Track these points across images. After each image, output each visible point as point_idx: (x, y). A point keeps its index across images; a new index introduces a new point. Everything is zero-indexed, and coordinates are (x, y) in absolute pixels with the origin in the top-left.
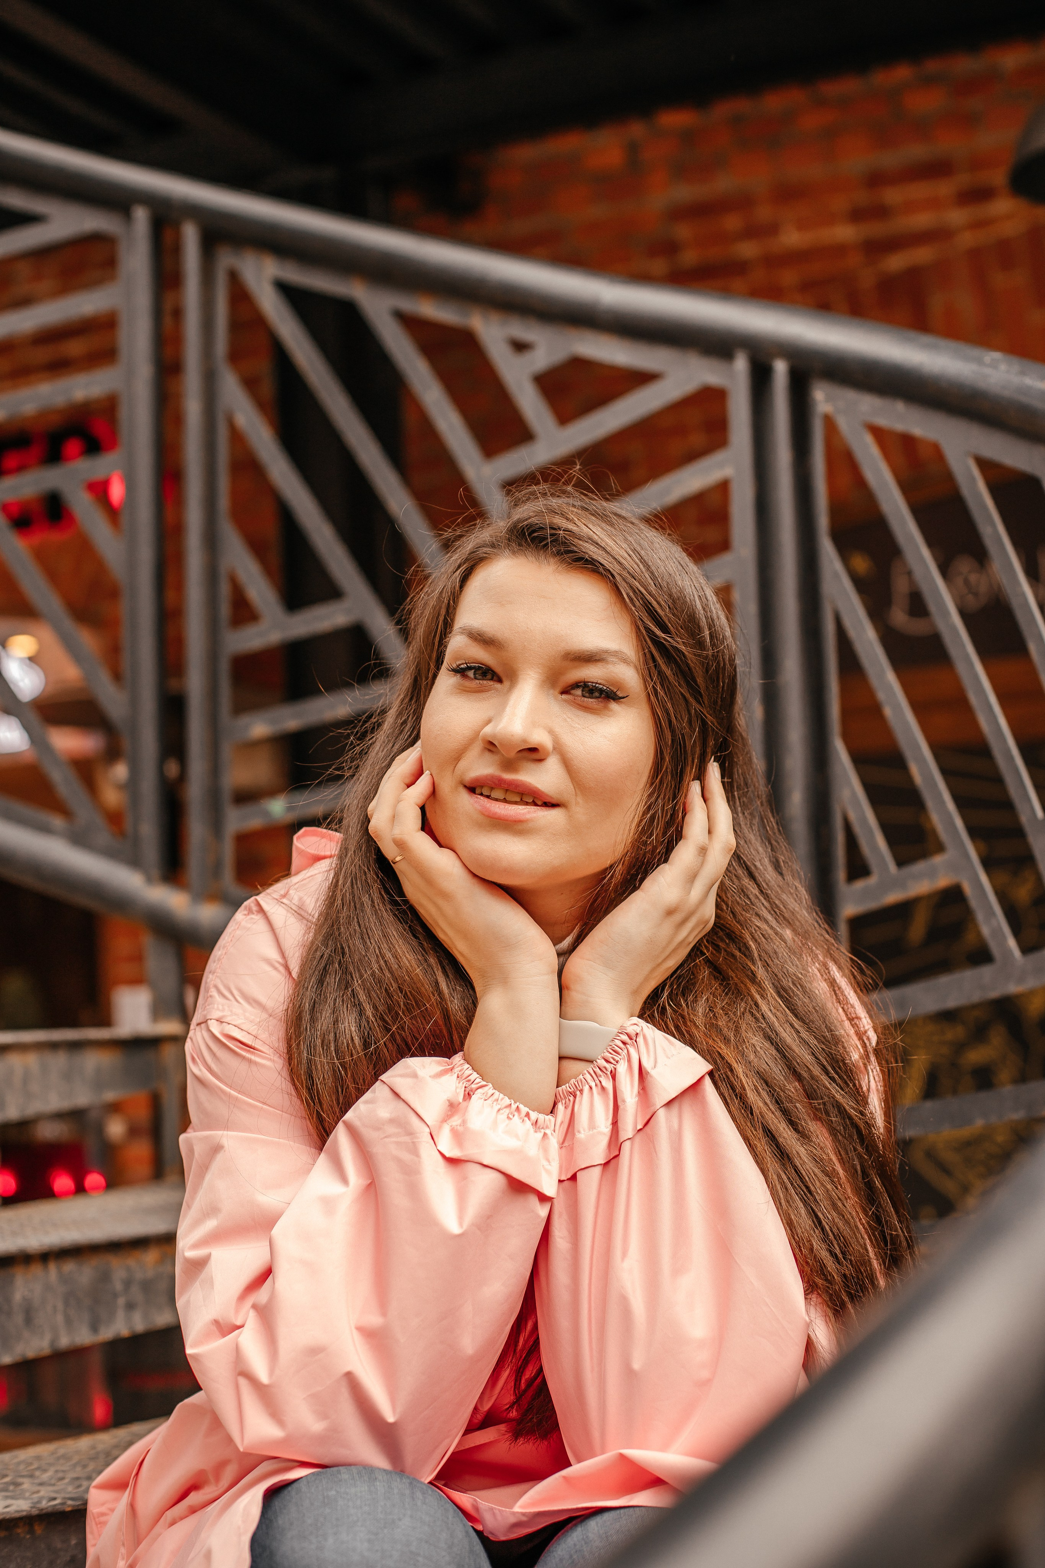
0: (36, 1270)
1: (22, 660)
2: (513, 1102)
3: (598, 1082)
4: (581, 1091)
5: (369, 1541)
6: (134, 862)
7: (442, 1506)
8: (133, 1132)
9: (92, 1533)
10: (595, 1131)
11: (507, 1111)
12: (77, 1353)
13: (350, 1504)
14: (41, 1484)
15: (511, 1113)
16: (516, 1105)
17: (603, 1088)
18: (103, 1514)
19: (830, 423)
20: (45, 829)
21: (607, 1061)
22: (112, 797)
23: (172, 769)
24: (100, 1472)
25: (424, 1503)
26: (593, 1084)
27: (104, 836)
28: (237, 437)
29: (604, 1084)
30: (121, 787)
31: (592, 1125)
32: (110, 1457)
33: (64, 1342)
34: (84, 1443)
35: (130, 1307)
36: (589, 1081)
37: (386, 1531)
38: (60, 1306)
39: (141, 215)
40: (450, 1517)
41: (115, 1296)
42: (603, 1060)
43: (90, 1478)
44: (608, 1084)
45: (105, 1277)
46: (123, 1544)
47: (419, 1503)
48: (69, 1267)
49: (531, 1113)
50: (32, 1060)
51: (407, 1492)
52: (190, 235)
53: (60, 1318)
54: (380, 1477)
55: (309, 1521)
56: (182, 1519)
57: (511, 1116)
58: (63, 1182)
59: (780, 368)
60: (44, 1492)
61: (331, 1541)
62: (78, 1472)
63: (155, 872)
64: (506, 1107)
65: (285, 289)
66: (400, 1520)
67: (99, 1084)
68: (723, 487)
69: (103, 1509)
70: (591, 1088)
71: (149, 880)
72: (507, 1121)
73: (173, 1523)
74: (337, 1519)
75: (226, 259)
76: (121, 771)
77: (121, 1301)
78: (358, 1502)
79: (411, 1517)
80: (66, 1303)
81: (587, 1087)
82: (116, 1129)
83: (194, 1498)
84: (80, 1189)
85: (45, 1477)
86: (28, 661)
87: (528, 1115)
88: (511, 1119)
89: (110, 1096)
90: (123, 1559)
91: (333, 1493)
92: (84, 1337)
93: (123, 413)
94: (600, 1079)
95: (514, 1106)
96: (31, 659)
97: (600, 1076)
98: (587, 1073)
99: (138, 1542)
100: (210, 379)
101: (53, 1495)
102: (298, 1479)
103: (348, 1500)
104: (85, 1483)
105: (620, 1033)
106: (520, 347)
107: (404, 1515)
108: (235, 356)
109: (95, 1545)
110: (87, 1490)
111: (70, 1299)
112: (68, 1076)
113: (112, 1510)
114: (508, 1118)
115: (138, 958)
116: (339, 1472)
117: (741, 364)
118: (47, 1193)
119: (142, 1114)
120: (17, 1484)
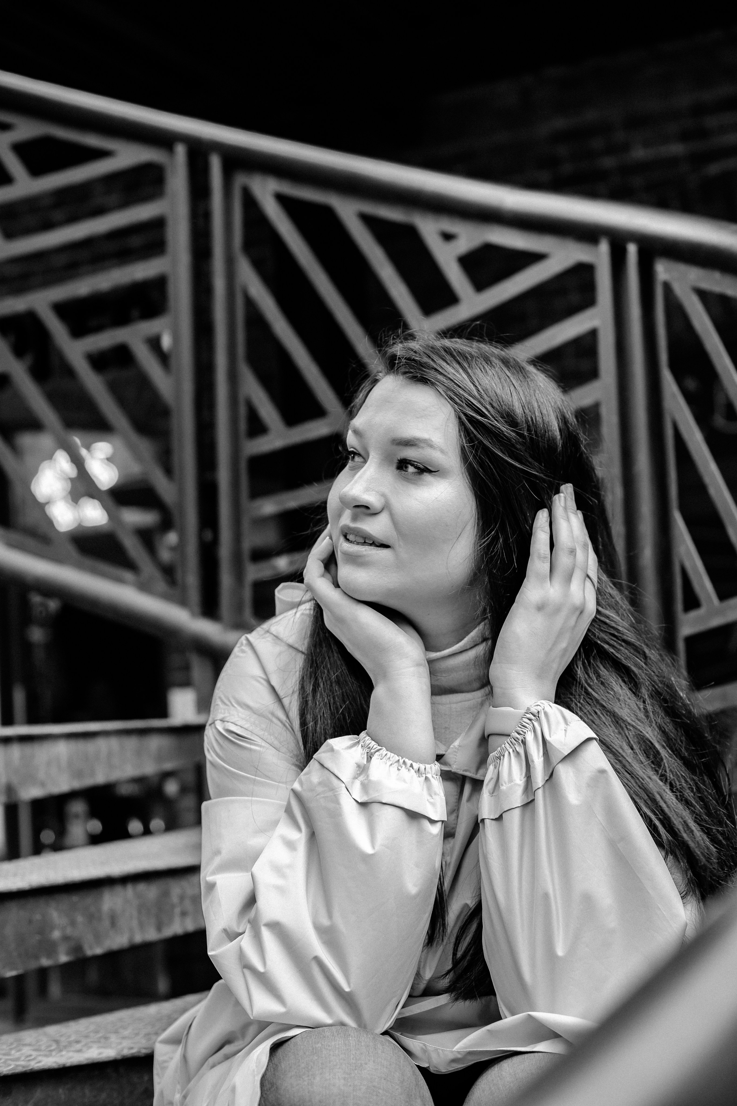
0: (119, 890)
1: (102, 460)
2: (400, 758)
3: (514, 748)
4: (504, 756)
5: (344, 1079)
6: (183, 602)
7: (396, 1053)
8: (184, 790)
9: (158, 1074)
10: (512, 783)
11: (396, 764)
12: (147, 946)
13: (331, 1053)
14: (124, 1038)
15: (400, 766)
16: (403, 760)
17: (518, 753)
18: (165, 1061)
19: (667, 287)
20: (120, 580)
21: (519, 734)
22: (165, 555)
23: (208, 535)
24: (164, 1030)
25: (383, 1052)
26: (511, 751)
27: (161, 585)
28: (250, 304)
29: (518, 749)
30: (173, 549)
31: (511, 779)
32: (171, 1020)
33: (138, 939)
34: (153, 1010)
35: (184, 914)
36: (508, 748)
37: (356, 1071)
38: (135, 913)
39: (181, 150)
40: (402, 1061)
41: (173, 906)
42: (516, 733)
43: (157, 1034)
44: (521, 750)
45: (166, 894)
46: (179, 1083)
47: (380, 1052)
48: (142, 887)
49: (414, 764)
50: (114, 742)
51: (371, 1044)
52: (216, 164)
53: (135, 923)
54: (352, 1034)
55: (303, 1065)
56: (219, 1063)
57: (400, 768)
58: (135, 826)
59: (632, 249)
60: (126, 1043)
61: (318, 1079)
62: (149, 1029)
63: (197, 609)
64: (396, 762)
65: (282, 199)
66: (366, 1064)
67: (160, 758)
68: (593, 334)
69: (165, 1058)
70: (509, 753)
71: (193, 615)
72: (397, 772)
73: (213, 1066)
74: (322, 1064)
75: (240, 180)
76: (172, 538)
77: (177, 910)
78: (337, 1052)
79: (374, 1062)
80: (139, 912)
81: (507, 752)
82: (171, 788)
83: (227, 1049)
84: (147, 832)
85: (126, 1033)
86: (106, 461)
87: (411, 766)
88: (400, 770)
89: (168, 766)
90: (179, 1093)
91: (319, 1045)
92: (152, 935)
93: (171, 289)
94: (515, 746)
95: (401, 761)
96: (108, 459)
97: (515, 744)
98: (507, 743)
99: (189, 1080)
100: (230, 262)
101: (132, 1045)
102: (295, 1036)
103: (330, 1050)
104: (154, 1037)
105: (526, 713)
106: (448, 237)
107: (369, 1061)
108: (248, 246)
109: (159, 1083)
110: (154, 1043)
111: (142, 908)
112: (139, 753)
113: (172, 1058)
114: (398, 769)
115: (187, 668)
116: (324, 1031)
117: (604, 247)
118: (124, 835)
119: (190, 778)
120: (106, 1038)
